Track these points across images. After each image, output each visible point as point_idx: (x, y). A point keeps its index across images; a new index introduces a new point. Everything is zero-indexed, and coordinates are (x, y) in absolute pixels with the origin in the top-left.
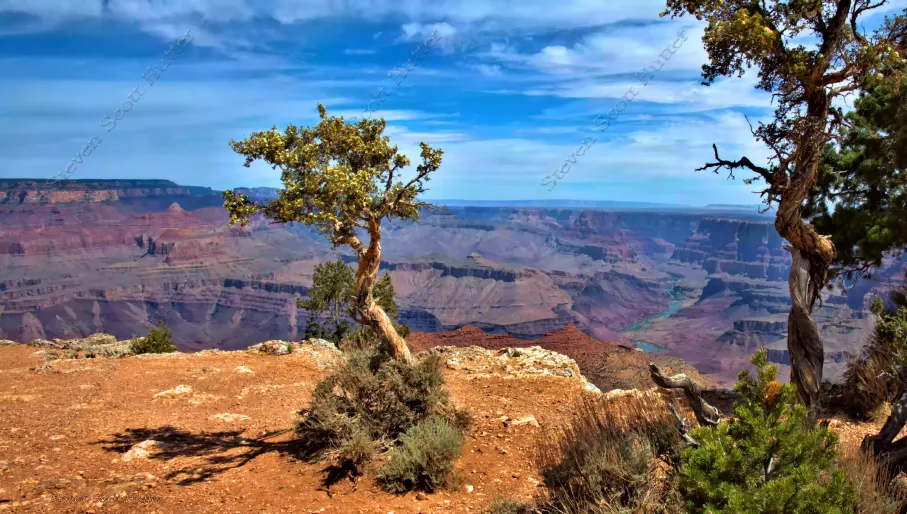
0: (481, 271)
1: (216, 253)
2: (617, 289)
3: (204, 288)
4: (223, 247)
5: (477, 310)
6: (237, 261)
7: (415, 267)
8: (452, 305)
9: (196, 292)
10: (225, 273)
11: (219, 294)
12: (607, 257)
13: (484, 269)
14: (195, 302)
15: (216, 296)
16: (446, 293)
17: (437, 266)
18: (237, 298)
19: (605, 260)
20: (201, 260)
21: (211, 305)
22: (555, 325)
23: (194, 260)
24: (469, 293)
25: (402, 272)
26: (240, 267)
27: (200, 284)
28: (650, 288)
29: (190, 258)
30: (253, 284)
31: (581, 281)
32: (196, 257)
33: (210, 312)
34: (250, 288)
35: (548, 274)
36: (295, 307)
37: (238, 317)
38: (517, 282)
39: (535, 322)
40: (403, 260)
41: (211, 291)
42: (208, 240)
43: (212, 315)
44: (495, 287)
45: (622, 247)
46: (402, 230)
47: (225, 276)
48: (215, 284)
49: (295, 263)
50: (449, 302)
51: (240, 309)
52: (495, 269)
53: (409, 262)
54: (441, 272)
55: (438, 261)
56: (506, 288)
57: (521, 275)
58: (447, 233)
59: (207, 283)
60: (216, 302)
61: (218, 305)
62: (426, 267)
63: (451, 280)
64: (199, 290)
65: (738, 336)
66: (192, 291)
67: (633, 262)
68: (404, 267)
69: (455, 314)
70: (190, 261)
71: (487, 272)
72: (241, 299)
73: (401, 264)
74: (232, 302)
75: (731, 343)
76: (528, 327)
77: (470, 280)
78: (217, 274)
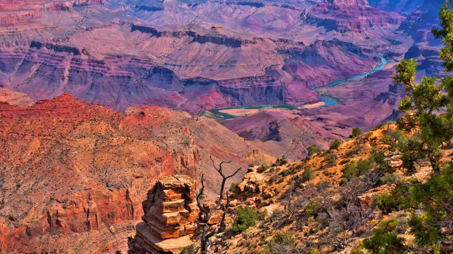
0: (218, 38)
1: (29, 22)
2: (332, 54)
3: (17, 47)
4: (38, 17)
5: (209, 68)
6: (46, 27)
7: (175, 34)
8: (193, 63)
9: (11, 50)
10: (33, 36)
11: (27, 52)
12: (340, 28)
13: (220, 37)
14: (10, 57)
15: (25, 53)
16: (192, 54)
17: (191, 34)
18: (36, 55)
19: (337, 31)
20: (17, 27)
21: (21, 59)
22: (257, 81)
23: (11, 27)
24: (208, 54)
25: (166, 38)
26: (47, 33)
27: (14, 44)
28: (364, 53)
29: (9, 25)
30: (47, 45)
31: (301, 47)
32: (13, 25)
33: (19, 64)
34: (45, 48)
35: (274, 41)
36: (69, 62)
37: (35, 68)
38: (243, 47)
39: (241, 79)
40: (166, 29)
41: (22, 50)
42: (26, 13)
43: (20, 66)
44: (226, 51)
45: (351, 20)
46: (198, 6)
47: (32, 39)
48: (25, 45)
49: (95, 30)
50: (193, 60)
51: (36, 63)
52: (228, 37)
53: (171, 31)
54: (192, 38)
55: (192, 30)
56: (233, 52)
57: (246, 42)
58: (230, 9)
59: (19, 43)
60: (24, 57)
61: (25, 60)
62: (184, 35)
63: (197, 45)
64: (13, 48)
65: (391, 97)
66: (8, 49)
67: (360, 32)
68: (167, 34)
69: (194, 70)
70: (9, 28)
71: (222, 39)
72: (39, 56)
73: (165, 32)
74: (32, 58)
75: (384, 102)
76: (235, 83)
77: (209, 45)
78: (27, 38)
